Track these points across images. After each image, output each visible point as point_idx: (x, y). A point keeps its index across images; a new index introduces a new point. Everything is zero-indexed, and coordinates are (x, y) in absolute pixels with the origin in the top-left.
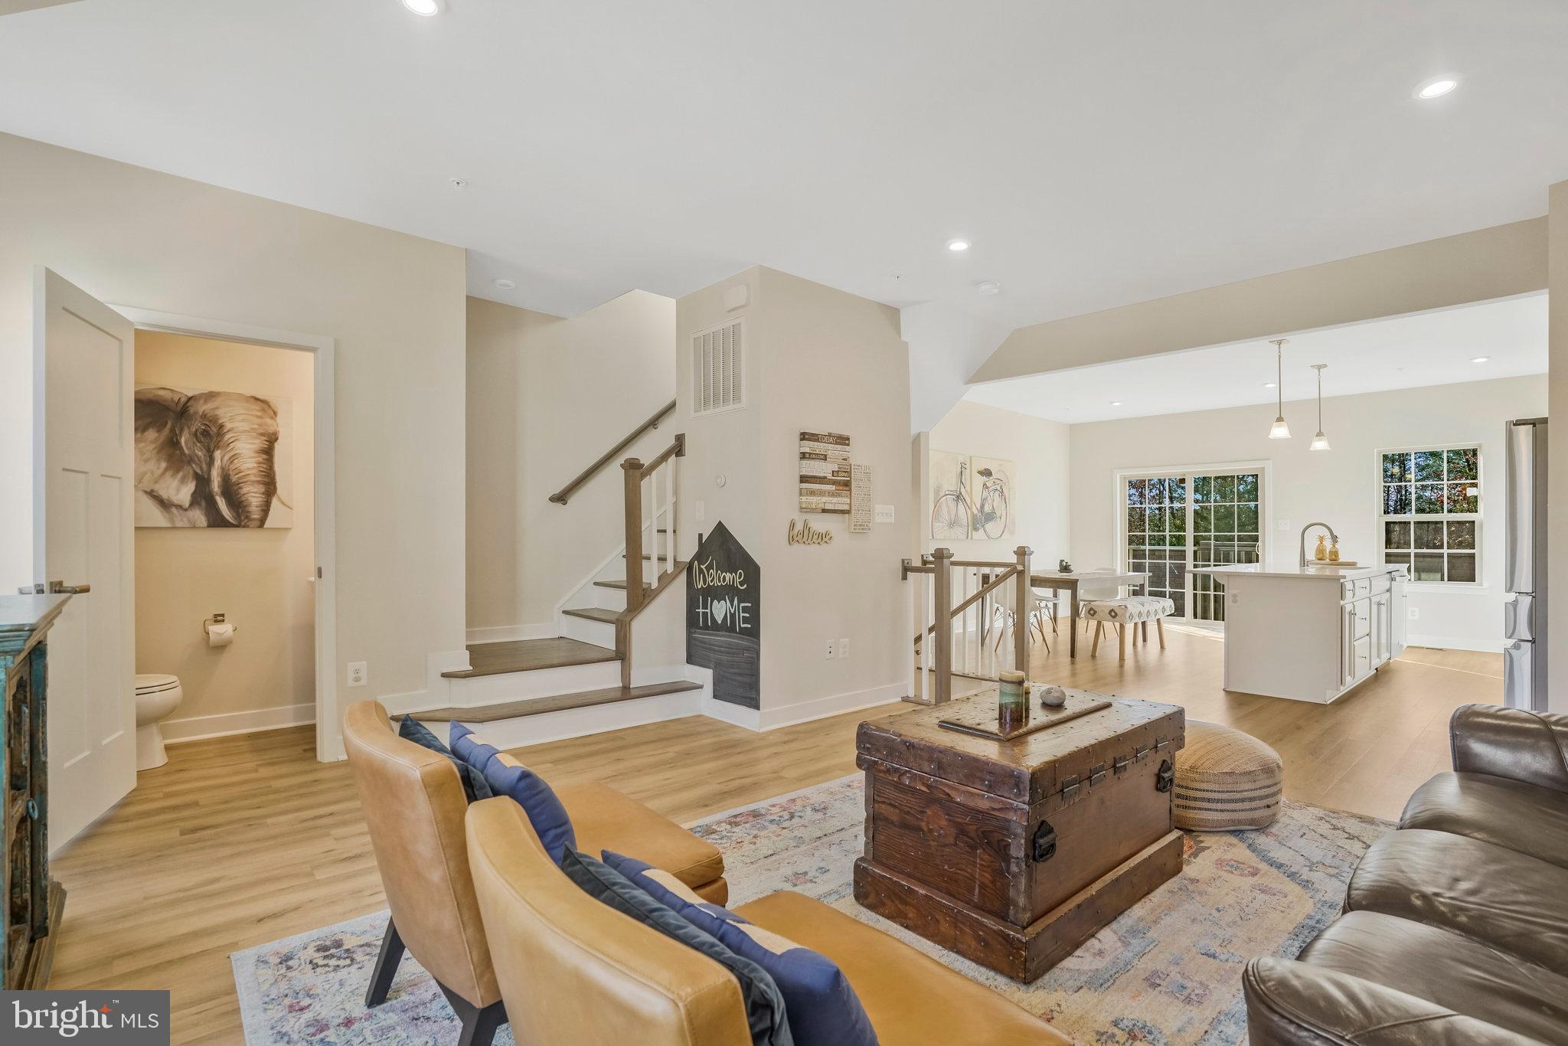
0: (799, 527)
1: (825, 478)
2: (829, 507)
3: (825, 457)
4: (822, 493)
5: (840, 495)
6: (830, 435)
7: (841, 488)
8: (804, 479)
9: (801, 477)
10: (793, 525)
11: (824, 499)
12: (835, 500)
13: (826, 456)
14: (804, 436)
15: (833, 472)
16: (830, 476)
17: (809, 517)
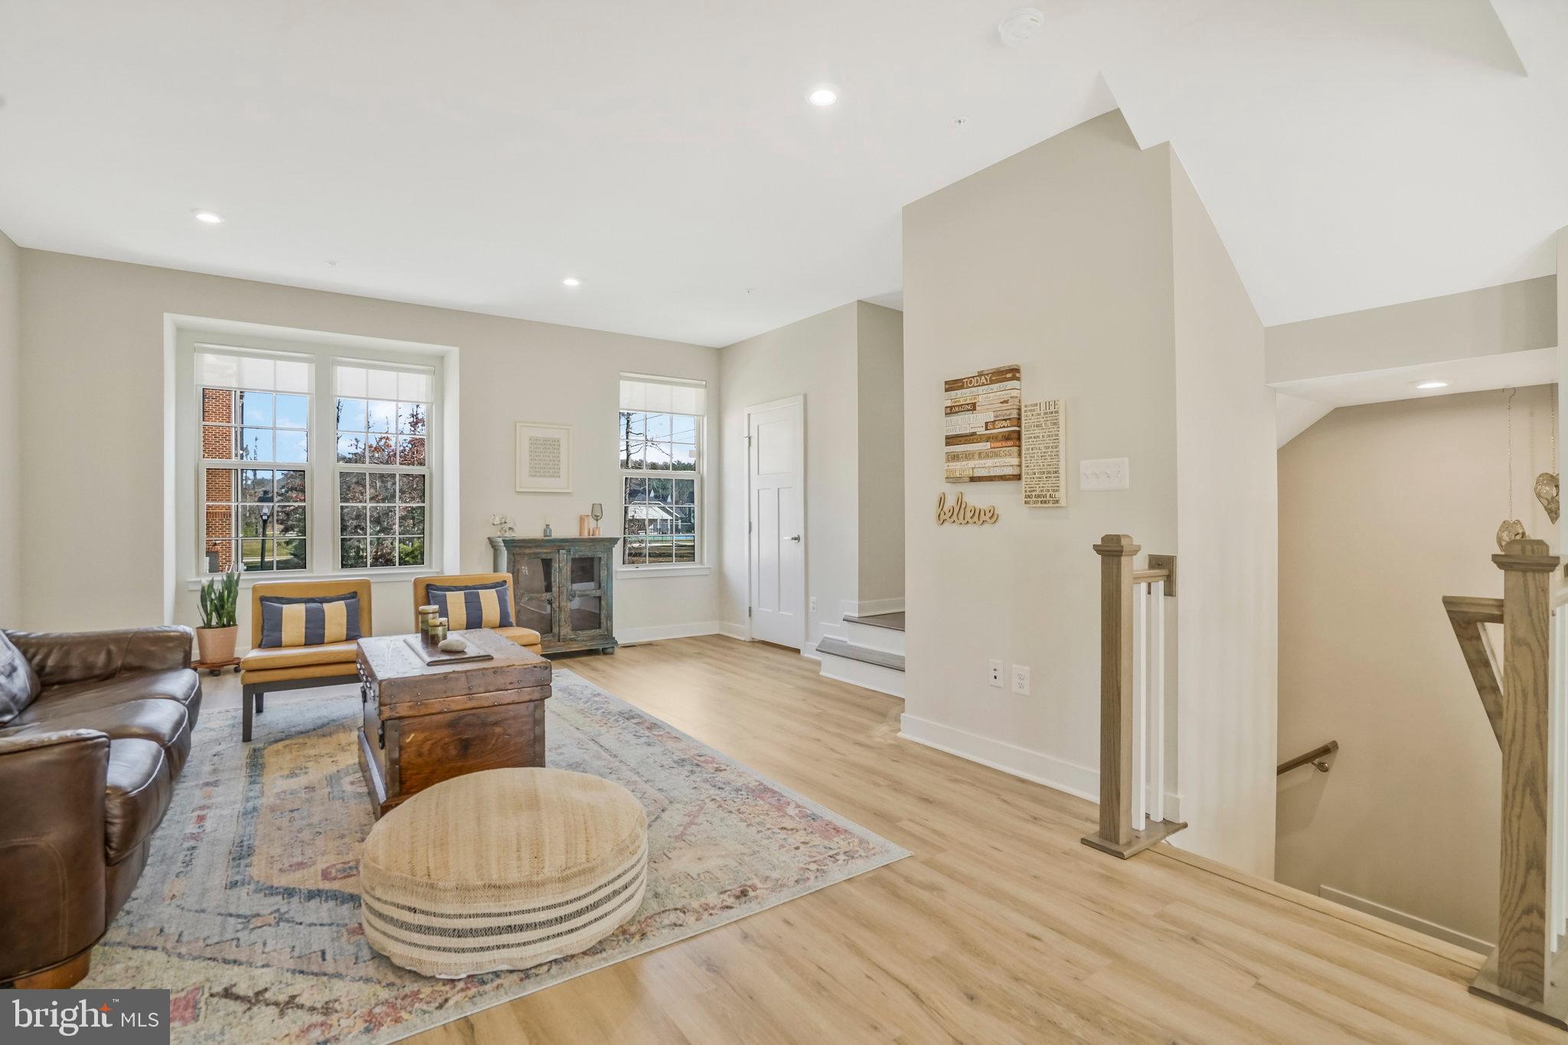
0: (950, 502)
1: (974, 434)
2: (978, 473)
3: (973, 407)
4: (968, 456)
5: (997, 455)
6: (981, 374)
7: (998, 444)
8: (951, 440)
9: (948, 438)
10: (942, 501)
11: (971, 463)
12: (989, 462)
13: (974, 405)
14: (952, 385)
15: (987, 423)
16: (981, 431)
17: (960, 488)
